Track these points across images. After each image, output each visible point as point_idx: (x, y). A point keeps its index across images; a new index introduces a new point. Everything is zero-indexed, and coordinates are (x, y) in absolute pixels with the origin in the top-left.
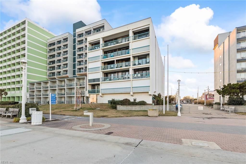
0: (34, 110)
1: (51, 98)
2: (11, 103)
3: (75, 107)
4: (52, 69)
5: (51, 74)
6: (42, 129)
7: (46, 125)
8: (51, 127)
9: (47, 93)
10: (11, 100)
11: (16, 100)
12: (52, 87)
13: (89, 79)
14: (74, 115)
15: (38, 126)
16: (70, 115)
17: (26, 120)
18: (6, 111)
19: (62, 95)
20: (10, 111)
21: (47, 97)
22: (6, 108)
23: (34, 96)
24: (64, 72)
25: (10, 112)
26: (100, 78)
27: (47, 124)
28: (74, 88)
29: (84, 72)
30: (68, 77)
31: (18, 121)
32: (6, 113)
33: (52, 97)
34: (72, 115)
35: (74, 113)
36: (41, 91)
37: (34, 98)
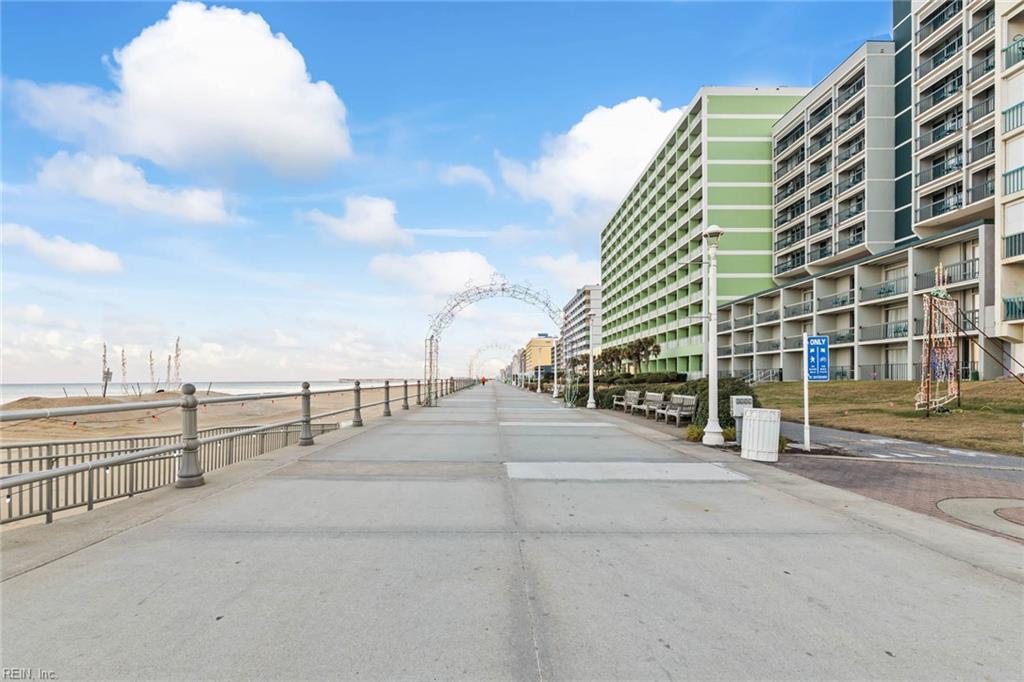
0: (745, 402)
1: (810, 355)
2: (668, 378)
3: (922, 394)
4: (793, 237)
5: (789, 259)
6: (785, 483)
7: (795, 467)
8: (821, 481)
9: (774, 339)
10: (669, 369)
11: (680, 370)
12: (794, 314)
13: (1009, 233)
14: (922, 436)
15: (764, 466)
16: (897, 437)
17: (722, 438)
18: (665, 403)
19: (841, 339)
20: (675, 402)
21: (772, 355)
22: (663, 394)
23: (729, 352)
24: (844, 238)
25: (674, 407)
27: (799, 465)
28: (904, 301)
29: (964, 207)
30: (866, 254)
31: (698, 439)
32: (664, 409)
33: (812, 350)
34: (910, 435)
35: (919, 428)
36: (751, 331)
37: (730, 359)
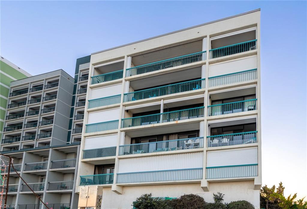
4: (13, 139)
13: (86, 149)
26: (116, 147)
